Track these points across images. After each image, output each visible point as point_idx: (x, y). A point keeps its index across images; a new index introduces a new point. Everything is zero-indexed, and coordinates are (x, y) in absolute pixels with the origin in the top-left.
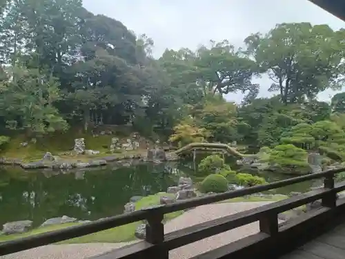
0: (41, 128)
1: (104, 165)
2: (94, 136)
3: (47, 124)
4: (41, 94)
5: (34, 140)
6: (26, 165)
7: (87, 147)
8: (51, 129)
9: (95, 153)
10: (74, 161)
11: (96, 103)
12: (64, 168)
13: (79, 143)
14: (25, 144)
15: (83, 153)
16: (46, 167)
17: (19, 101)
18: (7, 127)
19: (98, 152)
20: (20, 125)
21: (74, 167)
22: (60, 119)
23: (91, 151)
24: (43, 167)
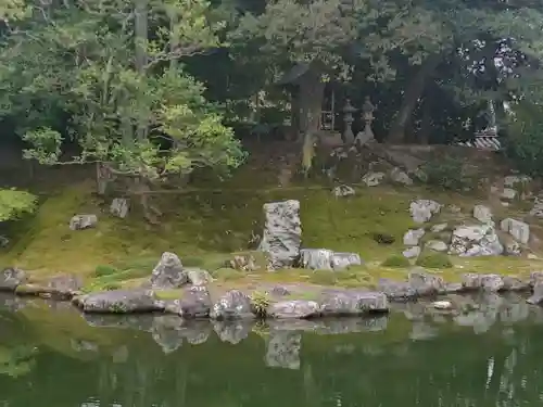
0: (142, 160)
1: (377, 313)
2: (338, 191)
3: (165, 144)
4: (142, 26)
5: (119, 207)
6: (91, 299)
7: (309, 239)
8: (180, 161)
9: (341, 261)
10: (259, 293)
11: (345, 51)
12: (228, 319)
13: (281, 217)
14: (90, 219)
15: (297, 263)
16: (161, 311)
17: (67, 57)
18: (28, 154)
19: (355, 259)
20: (70, 147)
21: (262, 315)
22: (210, 124)
23: (326, 253)
24: (153, 311)
